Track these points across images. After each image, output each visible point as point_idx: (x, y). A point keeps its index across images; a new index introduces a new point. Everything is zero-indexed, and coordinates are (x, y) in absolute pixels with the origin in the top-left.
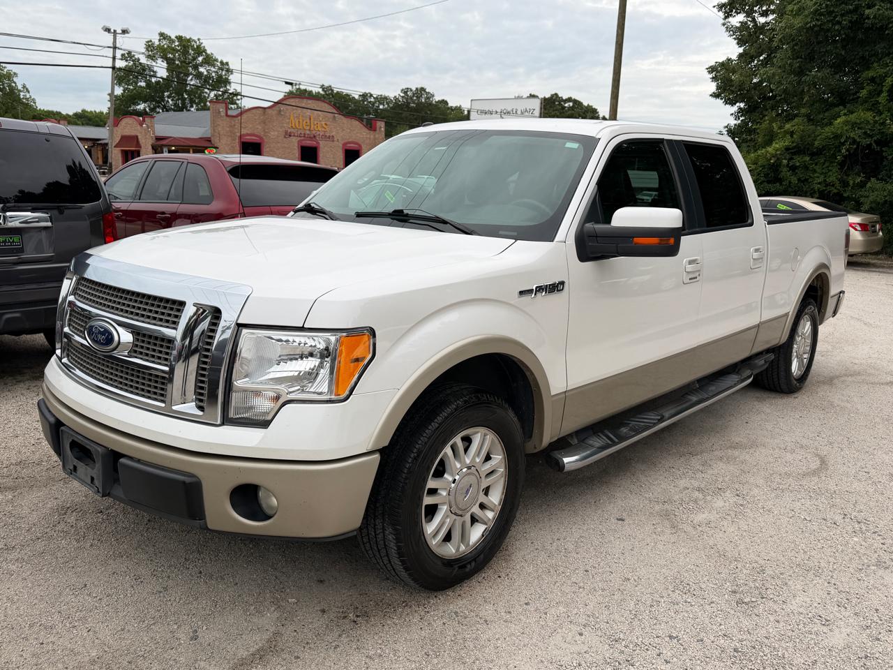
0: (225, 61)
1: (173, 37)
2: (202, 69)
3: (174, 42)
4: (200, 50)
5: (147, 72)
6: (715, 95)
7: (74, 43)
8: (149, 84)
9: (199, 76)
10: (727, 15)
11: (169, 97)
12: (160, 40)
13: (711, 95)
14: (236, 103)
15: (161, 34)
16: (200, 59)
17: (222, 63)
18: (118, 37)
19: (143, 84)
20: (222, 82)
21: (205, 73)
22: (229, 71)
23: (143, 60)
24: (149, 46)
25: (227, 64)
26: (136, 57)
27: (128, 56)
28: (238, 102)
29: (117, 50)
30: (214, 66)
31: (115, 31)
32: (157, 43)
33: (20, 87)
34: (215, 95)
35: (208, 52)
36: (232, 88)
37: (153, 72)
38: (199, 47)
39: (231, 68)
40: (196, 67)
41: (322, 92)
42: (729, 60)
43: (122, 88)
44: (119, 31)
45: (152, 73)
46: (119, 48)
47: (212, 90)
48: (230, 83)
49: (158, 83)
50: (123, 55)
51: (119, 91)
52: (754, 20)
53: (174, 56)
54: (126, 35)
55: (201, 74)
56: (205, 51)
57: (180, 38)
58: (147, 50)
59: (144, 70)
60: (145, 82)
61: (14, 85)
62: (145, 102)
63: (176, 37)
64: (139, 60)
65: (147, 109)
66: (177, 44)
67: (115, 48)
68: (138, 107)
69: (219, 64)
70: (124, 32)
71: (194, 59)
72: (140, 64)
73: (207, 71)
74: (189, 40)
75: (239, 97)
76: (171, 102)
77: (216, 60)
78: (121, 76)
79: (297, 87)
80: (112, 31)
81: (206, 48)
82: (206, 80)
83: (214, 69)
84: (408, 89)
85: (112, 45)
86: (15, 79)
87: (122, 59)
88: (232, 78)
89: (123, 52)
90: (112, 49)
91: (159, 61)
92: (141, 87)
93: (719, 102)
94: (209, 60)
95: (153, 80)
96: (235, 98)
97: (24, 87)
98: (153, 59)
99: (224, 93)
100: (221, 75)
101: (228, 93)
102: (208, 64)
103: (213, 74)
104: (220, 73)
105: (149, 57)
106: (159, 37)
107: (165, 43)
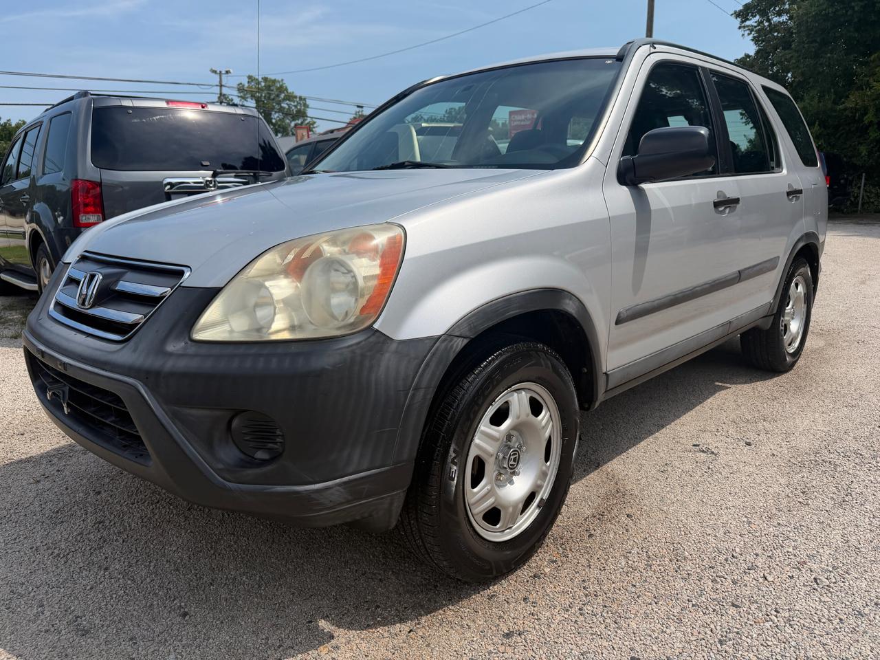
0: (303, 95)
1: (260, 79)
2: (283, 105)
3: (259, 83)
4: (282, 89)
7: (190, 84)
9: (281, 110)
10: (745, 19)
12: (249, 82)
14: (313, 131)
15: (250, 77)
16: (282, 96)
17: (300, 98)
18: (224, 77)
20: (301, 114)
21: (287, 107)
22: (306, 106)
24: (241, 89)
25: (305, 99)
26: (230, 97)
28: (314, 129)
29: (223, 88)
30: (293, 101)
31: (220, 72)
32: (246, 85)
34: (296, 125)
35: (290, 91)
36: (309, 120)
38: (281, 86)
39: (308, 102)
40: (279, 103)
42: (747, 56)
44: (224, 72)
46: (224, 86)
47: (294, 120)
48: (307, 117)
53: (261, 95)
54: (229, 74)
55: (281, 107)
56: (286, 90)
57: (265, 79)
58: (239, 91)
63: (262, 78)
64: (232, 100)
66: (263, 84)
67: (221, 86)
69: (298, 99)
70: (227, 72)
71: (278, 96)
73: (288, 104)
74: (274, 81)
75: (315, 125)
77: (296, 97)
79: (360, 113)
80: (218, 72)
81: (288, 88)
82: (286, 114)
83: (293, 104)
84: (452, 109)
85: (218, 84)
88: (310, 112)
90: (219, 88)
91: (249, 100)
94: (290, 97)
98: (244, 98)
99: (302, 123)
100: (300, 109)
101: (307, 122)
102: (289, 100)
103: (293, 108)
104: (299, 107)
105: (241, 97)
106: (247, 80)
107: (253, 85)
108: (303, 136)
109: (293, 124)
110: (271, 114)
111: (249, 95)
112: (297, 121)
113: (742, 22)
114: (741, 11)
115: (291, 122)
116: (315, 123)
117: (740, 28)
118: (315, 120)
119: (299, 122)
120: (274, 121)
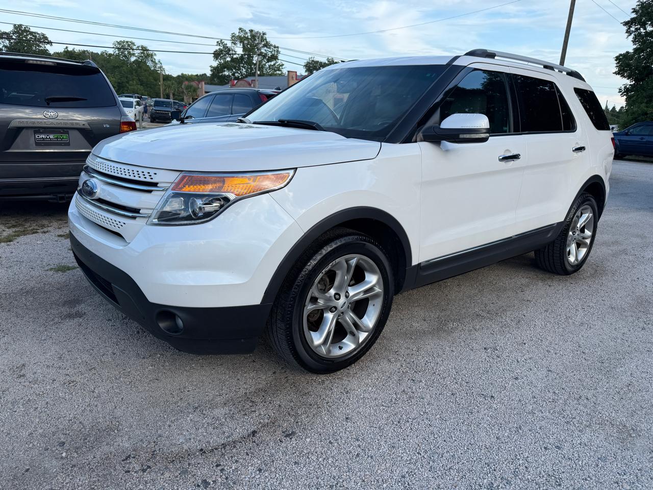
0: (277, 46)
1: (247, 31)
2: (263, 51)
3: (247, 33)
4: (263, 39)
5: (231, 52)
6: (615, 73)
8: (232, 58)
9: (261, 54)
10: (630, 27)
11: (242, 67)
12: (239, 32)
13: (614, 73)
14: (281, 71)
15: (240, 29)
16: (262, 44)
17: (275, 47)
19: (229, 59)
20: (274, 58)
21: (265, 52)
22: (278, 51)
23: (229, 44)
24: (233, 36)
25: (278, 47)
26: (225, 43)
27: (221, 42)
30: (270, 48)
33: (157, 61)
34: (270, 66)
36: (279, 62)
37: (235, 51)
38: (262, 37)
39: (280, 50)
40: (259, 49)
41: (327, 62)
42: (628, 52)
43: (217, 62)
45: (234, 53)
47: (268, 62)
48: (278, 59)
49: (237, 58)
50: (218, 42)
51: (215, 64)
52: (645, 29)
53: (248, 42)
55: (262, 53)
56: (266, 39)
57: (251, 31)
58: (232, 38)
59: (229, 50)
60: (230, 57)
61: (154, 60)
62: (229, 69)
63: (249, 31)
64: (226, 44)
65: (230, 74)
66: (249, 34)
68: (225, 73)
69: (273, 47)
70: (264, 34)
71: (259, 44)
72: (227, 47)
73: (266, 50)
74: (257, 32)
75: (283, 67)
76: (244, 70)
77: (271, 45)
78: (217, 55)
79: (312, 59)
82: (264, 56)
83: (269, 50)
86: (155, 57)
87: (217, 45)
88: (280, 57)
89: (218, 40)
91: (238, 45)
92: (228, 61)
93: (619, 76)
94: (267, 45)
95: (235, 56)
96: (281, 67)
97: (159, 62)
98: (235, 44)
99: (274, 64)
100: (274, 54)
101: (277, 64)
102: (267, 47)
103: (269, 53)
104: (273, 53)
105: (232, 43)
107: (242, 34)
108: (293, 77)
109: (267, 66)
110: (253, 57)
111: (238, 43)
112: (270, 63)
113: (629, 29)
114: (628, 22)
115: (266, 63)
116: (283, 65)
117: (627, 32)
118: (284, 63)
119: (272, 63)
120: (254, 62)
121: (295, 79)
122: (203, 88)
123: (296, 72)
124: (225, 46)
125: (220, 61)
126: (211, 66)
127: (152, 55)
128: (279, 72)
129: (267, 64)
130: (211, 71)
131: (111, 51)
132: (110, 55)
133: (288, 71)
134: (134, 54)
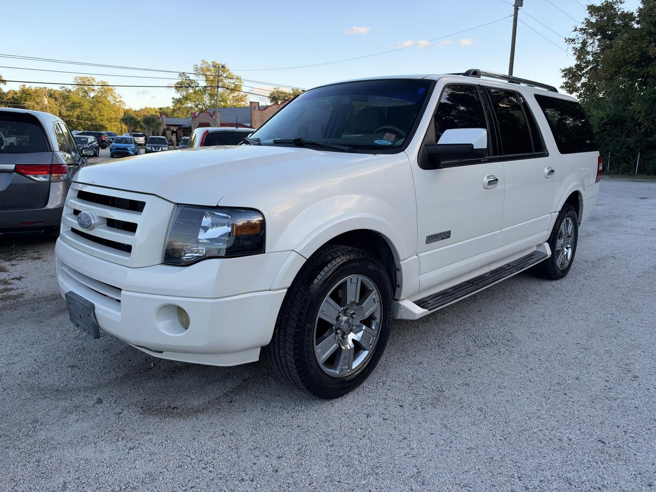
1: (210, 63)
3: (209, 65)
5: (193, 85)
16: (225, 75)
17: (237, 77)
19: (191, 91)
20: (237, 89)
22: (240, 82)
23: (192, 77)
24: (196, 68)
25: (240, 78)
26: (188, 75)
27: (183, 74)
30: (232, 79)
32: (200, 66)
33: (116, 96)
35: (230, 71)
37: (197, 84)
38: (224, 68)
39: (242, 80)
40: (221, 80)
41: (292, 92)
43: (179, 95)
44: (220, 67)
47: (231, 93)
49: (200, 90)
53: (210, 73)
55: (225, 84)
56: (228, 71)
57: (213, 62)
58: (194, 70)
59: (192, 83)
60: (192, 89)
61: (114, 94)
62: (192, 102)
64: (189, 77)
65: (193, 106)
66: (212, 66)
68: (188, 105)
71: (221, 75)
72: (189, 80)
73: (228, 82)
74: (220, 64)
77: (234, 76)
78: (179, 87)
80: (217, 67)
82: (227, 88)
83: (232, 81)
86: (115, 91)
87: (179, 78)
88: (243, 89)
89: (180, 73)
91: (201, 77)
92: (190, 93)
94: (230, 76)
95: (197, 89)
96: (243, 99)
99: (238, 95)
101: (240, 95)
102: (229, 78)
103: (232, 84)
104: (236, 84)
106: (202, 63)
107: (204, 66)
108: (255, 108)
109: (231, 97)
112: (233, 95)
118: (247, 94)
119: (236, 94)
121: (257, 109)
122: (164, 121)
123: (258, 103)
124: (188, 78)
125: (182, 93)
126: (173, 98)
127: (112, 90)
128: (243, 103)
129: (231, 95)
130: (174, 102)
131: (70, 87)
132: (69, 91)
133: (251, 102)
134: (93, 90)
